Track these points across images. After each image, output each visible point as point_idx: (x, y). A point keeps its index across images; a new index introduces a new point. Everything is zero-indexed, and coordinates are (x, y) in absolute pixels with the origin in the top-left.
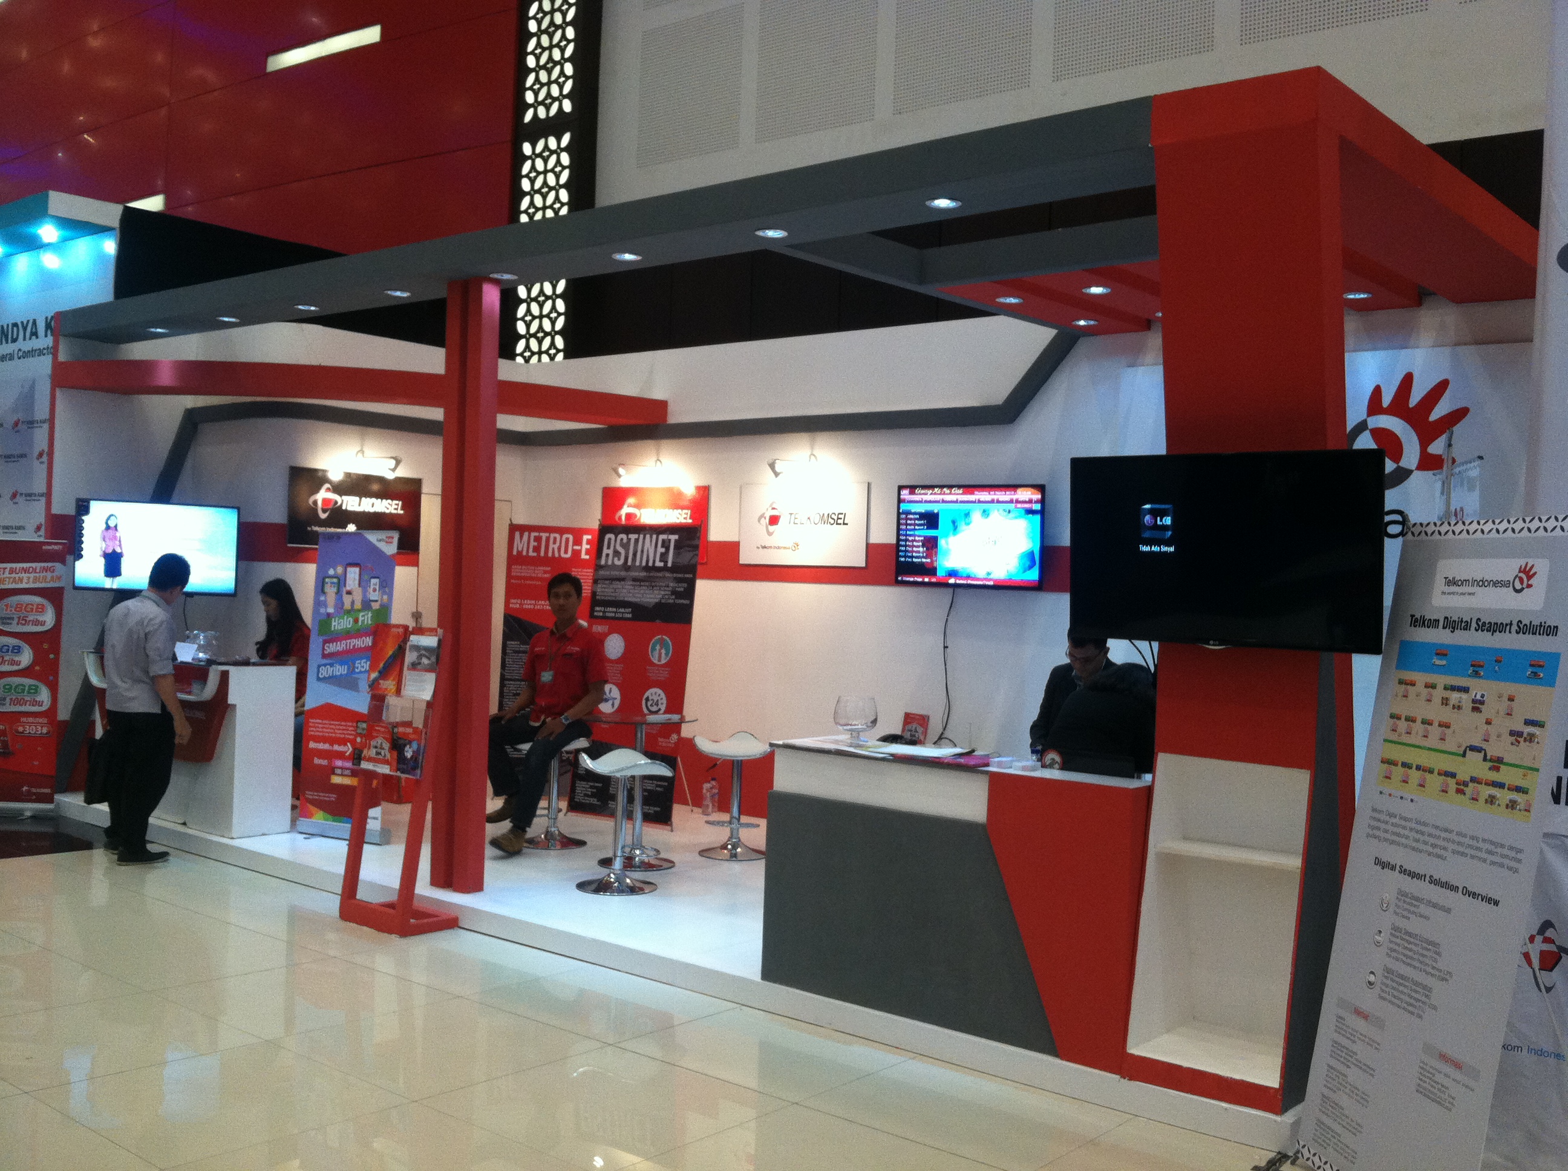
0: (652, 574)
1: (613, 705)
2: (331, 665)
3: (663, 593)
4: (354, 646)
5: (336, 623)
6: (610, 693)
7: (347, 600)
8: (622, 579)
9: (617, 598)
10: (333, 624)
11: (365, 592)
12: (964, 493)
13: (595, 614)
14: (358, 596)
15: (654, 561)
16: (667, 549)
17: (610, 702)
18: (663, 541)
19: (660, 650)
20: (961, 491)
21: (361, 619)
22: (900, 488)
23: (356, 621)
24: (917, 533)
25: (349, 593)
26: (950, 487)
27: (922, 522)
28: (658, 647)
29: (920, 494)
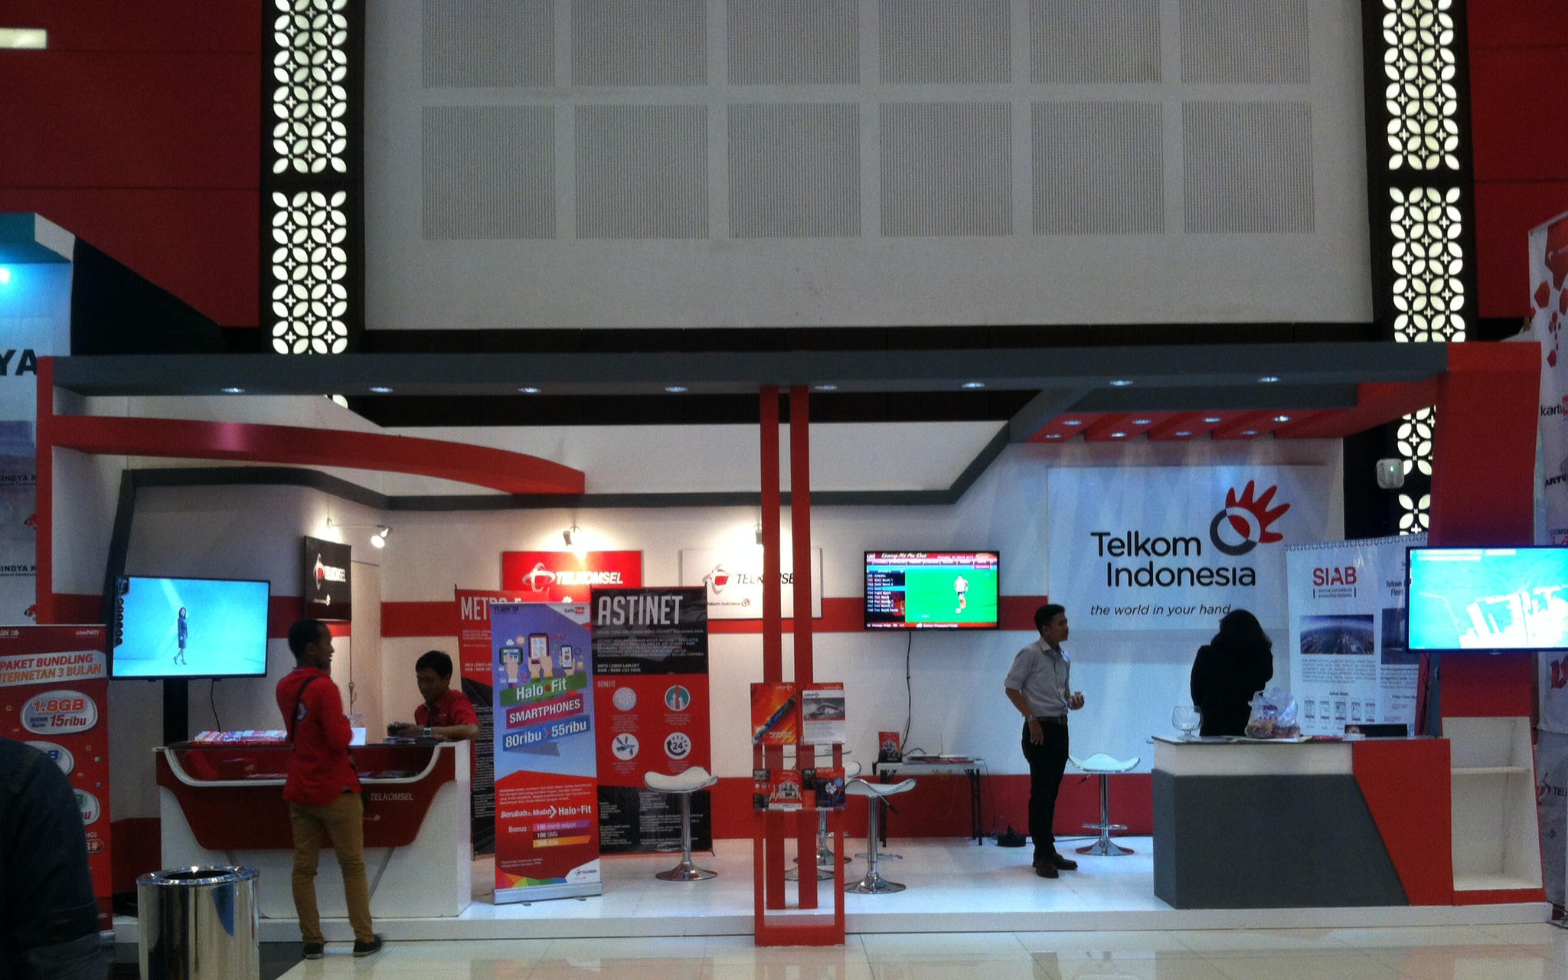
0: (657, 632)
1: (631, 752)
2: (520, 734)
3: (672, 647)
4: (548, 713)
5: (523, 693)
6: (626, 742)
7: (534, 671)
8: (626, 637)
9: (622, 655)
10: (518, 693)
11: (555, 659)
12: (928, 557)
13: (599, 670)
14: (547, 665)
15: (659, 620)
16: (673, 609)
17: (628, 750)
18: (667, 601)
19: (677, 699)
20: (925, 556)
21: (553, 686)
22: (866, 553)
23: (548, 688)
24: (884, 589)
25: (535, 662)
26: (915, 552)
27: (889, 580)
28: (674, 696)
29: (886, 558)
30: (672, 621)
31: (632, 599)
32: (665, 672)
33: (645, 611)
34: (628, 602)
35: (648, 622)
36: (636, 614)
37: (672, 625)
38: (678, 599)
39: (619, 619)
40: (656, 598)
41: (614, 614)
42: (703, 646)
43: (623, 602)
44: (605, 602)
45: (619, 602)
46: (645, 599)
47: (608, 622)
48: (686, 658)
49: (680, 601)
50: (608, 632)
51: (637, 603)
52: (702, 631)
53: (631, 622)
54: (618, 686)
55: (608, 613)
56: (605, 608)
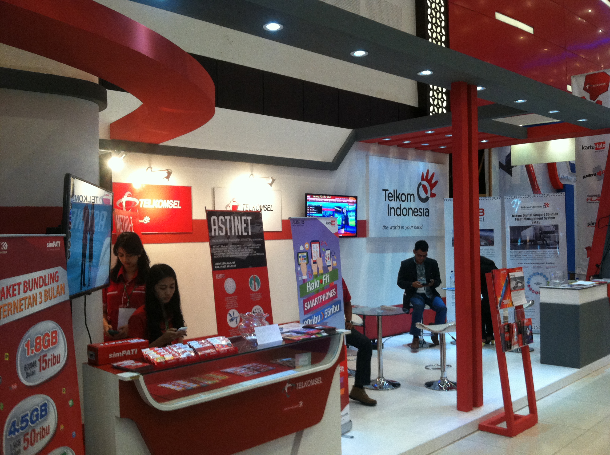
0: (242, 240)
1: (236, 321)
2: (311, 318)
3: (250, 250)
4: (322, 300)
5: (310, 286)
6: (233, 315)
7: (314, 267)
8: (226, 244)
9: (226, 256)
10: (308, 287)
11: (324, 260)
13: (216, 267)
14: (320, 264)
15: (242, 232)
16: (247, 225)
17: (235, 320)
18: (244, 220)
19: (254, 283)
20: (330, 197)
21: (324, 280)
22: (307, 195)
23: (321, 282)
24: (314, 215)
25: (315, 262)
26: (326, 195)
27: (316, 210)
28: (253, 282)
29: (315, 198)
30: (248, 232)
31: (228, 218)
32: (247, 267)
33: (235, 227)
34: (226, 220)
35: (237, 234)
36: (231, 228)
37: (248, 236)
38: (249, 218)
39: (222, 232)
40: (239, 217)
41: (220, 228)
42: (263, 249)
43: (224, 220)
44: (214, 219)
45: (222, 220)
46: (234, 218)
47: (217, 234)
48: (256, 256)
49: (250, 219)
50: (217, 241)
51: (230, 220)
52: (262, 239)
53: (229, 234)
54: (226, 278)
55: (216, 227)
56: (214, 225)
